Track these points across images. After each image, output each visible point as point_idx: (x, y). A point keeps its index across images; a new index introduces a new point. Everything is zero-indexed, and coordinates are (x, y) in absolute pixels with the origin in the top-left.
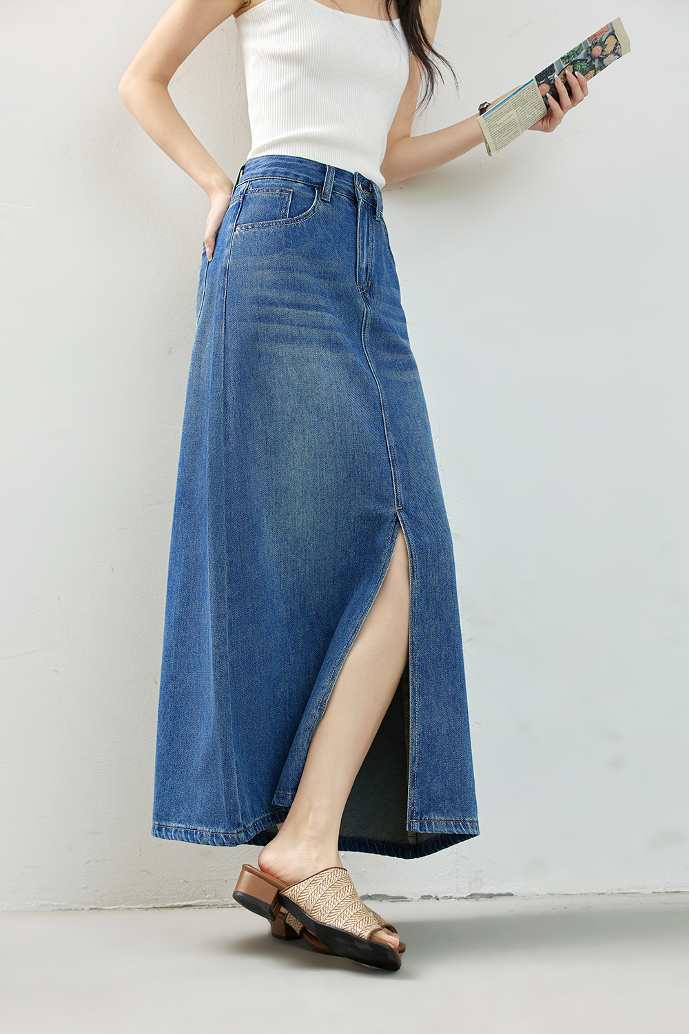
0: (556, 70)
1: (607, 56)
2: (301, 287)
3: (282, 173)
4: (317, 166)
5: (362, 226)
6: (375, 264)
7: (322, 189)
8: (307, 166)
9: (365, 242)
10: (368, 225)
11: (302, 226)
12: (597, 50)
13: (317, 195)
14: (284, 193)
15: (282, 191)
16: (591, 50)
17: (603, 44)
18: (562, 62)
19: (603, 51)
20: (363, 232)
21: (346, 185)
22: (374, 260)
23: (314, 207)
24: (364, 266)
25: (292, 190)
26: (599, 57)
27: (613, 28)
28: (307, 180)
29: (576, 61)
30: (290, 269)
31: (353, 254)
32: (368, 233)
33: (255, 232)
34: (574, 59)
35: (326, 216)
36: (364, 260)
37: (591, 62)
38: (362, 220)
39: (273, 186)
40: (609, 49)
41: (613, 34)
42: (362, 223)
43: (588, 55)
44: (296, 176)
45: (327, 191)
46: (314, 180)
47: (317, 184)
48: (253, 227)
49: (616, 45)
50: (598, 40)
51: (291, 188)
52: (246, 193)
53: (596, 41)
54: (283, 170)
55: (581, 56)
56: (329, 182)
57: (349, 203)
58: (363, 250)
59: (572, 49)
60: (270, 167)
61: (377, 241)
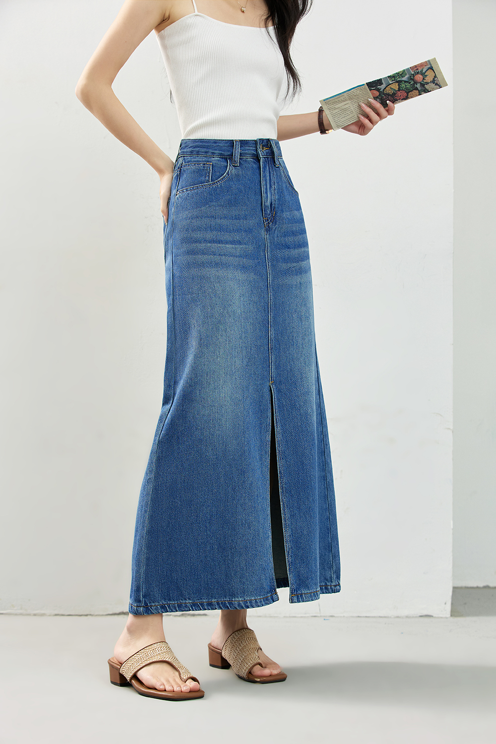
0: (384, 83)
1: (427, 83)
2: (220, 229)
3: (203, 152)
4: (227, 143)
5: (265, 176)
6: (278, 199)
7: (232, 158)
8: (220, 145)
9: (268, 187)
10: (270, 173)
11: (221, 186)
12: (419, 78)
13: (229, 163)
14: (206, 166)
15: (204, 164)
16: (414, 77)
17: (424, 75)
18: (389, 80)
19: (424, 79)
20: (266, 180)
21: (251, 150)
22: (276, 197)
23: (228, 172)
24: (268, 203)
25: (211, 163)
26: (421, 83)
27: (431, 65)
28: (221, 154)
29: (401, 81)
30: (213, 217)
31: (260, 197)
32: (270, 179)
33: (188, 194)
34: (399, 79)
35: (237, 176)
36: (269, 198)
37: (414, 84)
38: (264, 172)
39: (198, 161)
40: (429, 79)
41: (431, 68)
42: (265, 173)
43: (411, 79)
44: (213, 153)
45: (236, 159)
46: (226, 153)
47: (228, 155)
48: (187, 190)
49: (435, 77)
50: (420, 70)
51: (211, 162)
52: (181, 167)
53: (417, 70)
54: (203, 150)
55: (405, 79)
56: (237, 151)
57: (254, 162)
58: (266, 193)
59: (397, 72)
60: (194, 148)
61: (278, 183)
